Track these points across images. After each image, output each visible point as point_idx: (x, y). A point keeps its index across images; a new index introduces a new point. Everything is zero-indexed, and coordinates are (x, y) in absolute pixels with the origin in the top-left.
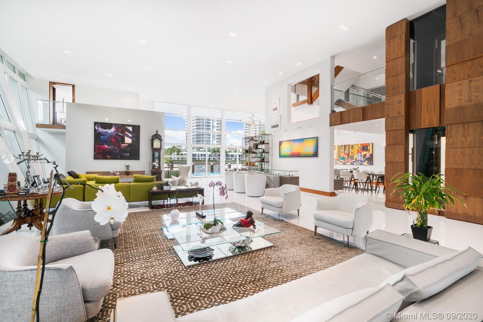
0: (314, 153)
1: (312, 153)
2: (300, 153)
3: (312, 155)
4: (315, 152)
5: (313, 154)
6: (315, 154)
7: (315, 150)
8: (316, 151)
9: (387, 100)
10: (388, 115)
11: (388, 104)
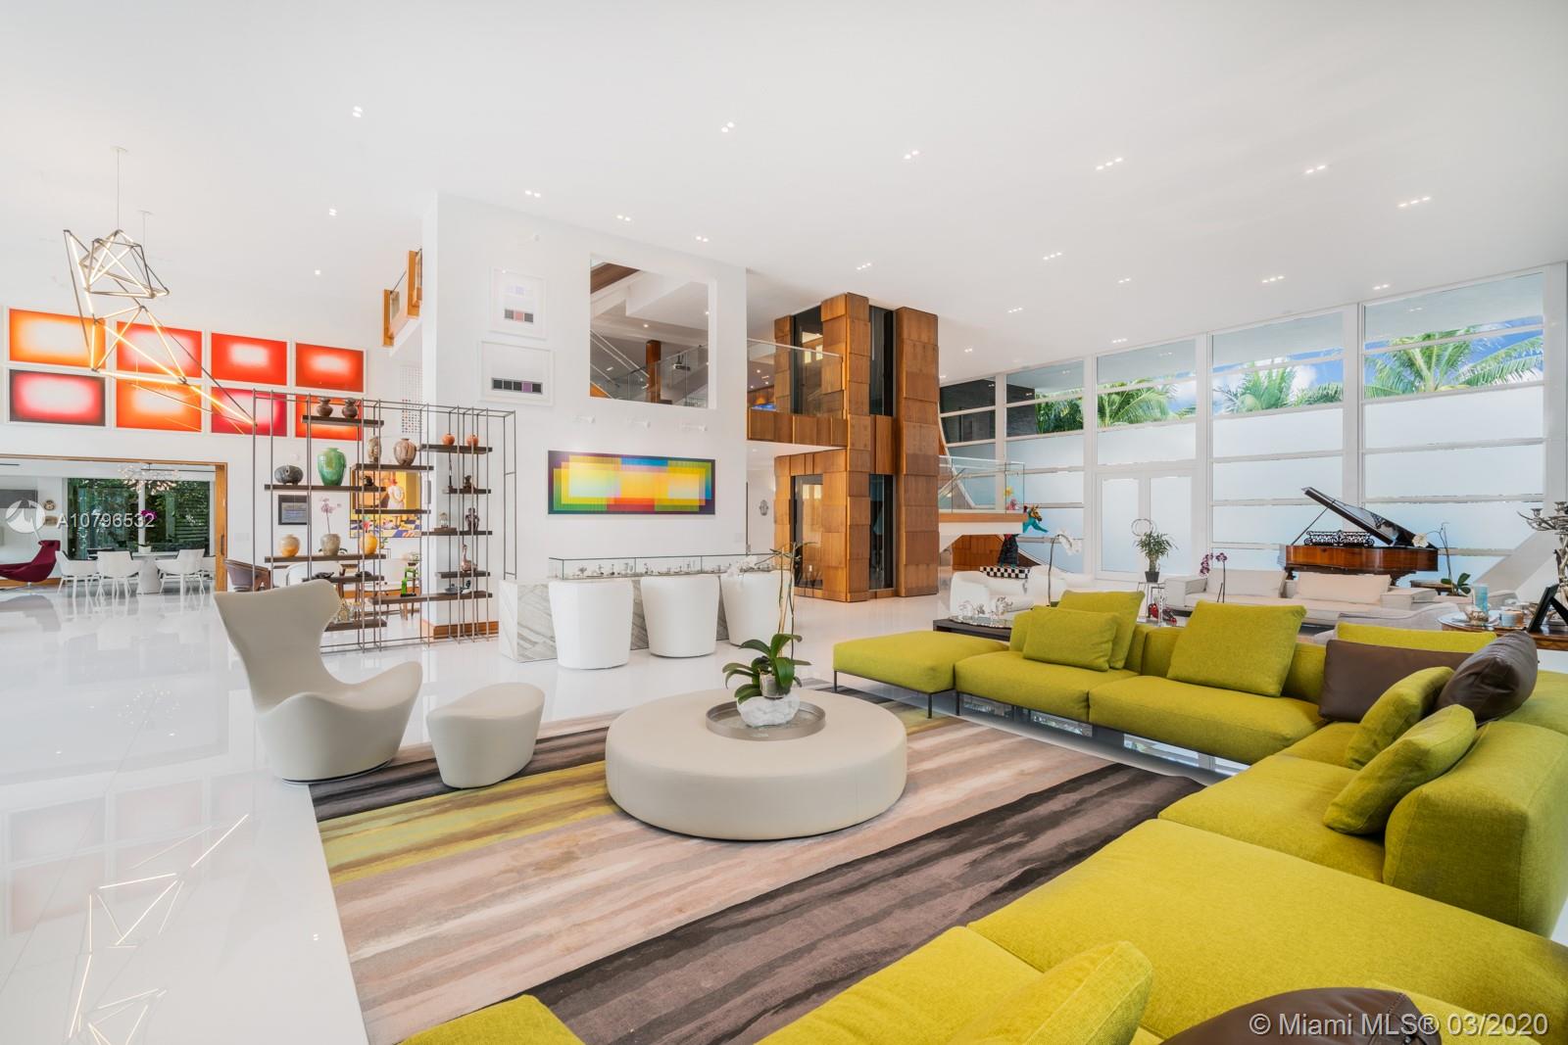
0: (703, 504)
1: (698, 504)
2: (653, 500)
3: (697, 510)
4: (707, 501)
5: (701, 507)
6: (707, 507)
7: (706, 495)
8: (710, 498)
9: (852, 418)
10: (853, 445)
11: (852, 426)
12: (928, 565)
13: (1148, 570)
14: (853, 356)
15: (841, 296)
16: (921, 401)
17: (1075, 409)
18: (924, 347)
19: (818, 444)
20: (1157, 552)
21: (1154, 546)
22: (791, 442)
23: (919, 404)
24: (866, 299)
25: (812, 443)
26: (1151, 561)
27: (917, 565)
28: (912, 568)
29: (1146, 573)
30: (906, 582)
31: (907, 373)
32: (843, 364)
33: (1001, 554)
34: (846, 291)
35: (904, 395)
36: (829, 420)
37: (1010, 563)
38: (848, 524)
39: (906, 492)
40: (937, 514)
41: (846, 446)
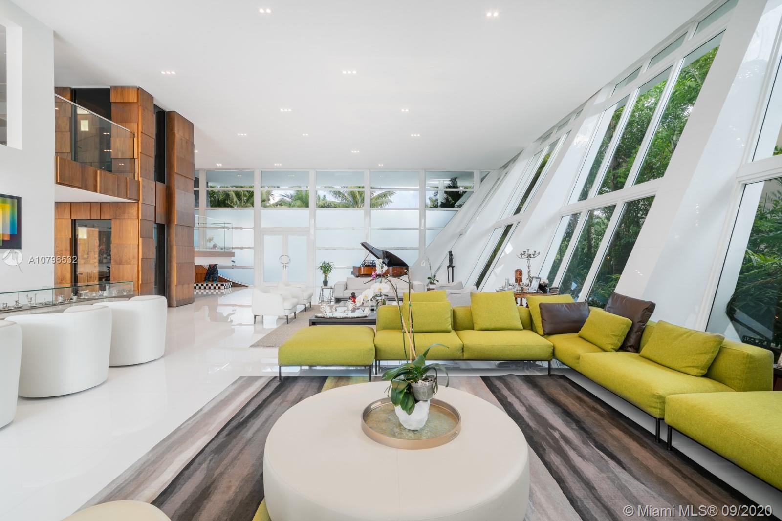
0: (13, 238)
1: (2, 238)
3: (2, 244)
4: (15, 236)
5: (11, 241)
6: (16, 241)
7: (11, 231)
8: (15, 233)
9: (142, 180)
10: (143, 200)
11: (144, 187)
12: (189, 284)
13: (324, 280)
14: (144, 136)
15: (133, 88)
16: (185, 177)
17: (251, 195)
18: (187, 142)
19: (118, 196)
20: (328, 270)
21: (326, 268)
22: (96, 191)
23: (183, 179)
24: (151, 97)
25: (114, 196)
26: (325, 276)
27: (183, 285)
28: (180, 287)
29: (324, 282)
30: (176, 297)
31: (177, 157)
32: (136, 139)
33: (206, 275)
34: (138, 85)
35: (176, 172)
36: (126, 179)
37: (213, 281)
38: (140, 257)
39: (176, 236)
40: (193, 251)
41: (138, 201)
